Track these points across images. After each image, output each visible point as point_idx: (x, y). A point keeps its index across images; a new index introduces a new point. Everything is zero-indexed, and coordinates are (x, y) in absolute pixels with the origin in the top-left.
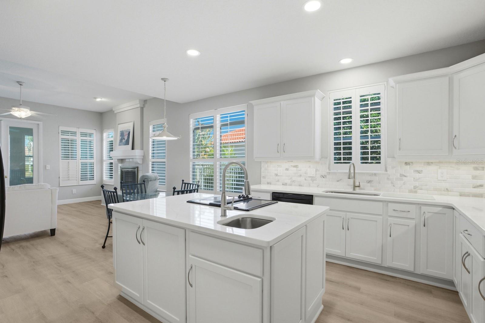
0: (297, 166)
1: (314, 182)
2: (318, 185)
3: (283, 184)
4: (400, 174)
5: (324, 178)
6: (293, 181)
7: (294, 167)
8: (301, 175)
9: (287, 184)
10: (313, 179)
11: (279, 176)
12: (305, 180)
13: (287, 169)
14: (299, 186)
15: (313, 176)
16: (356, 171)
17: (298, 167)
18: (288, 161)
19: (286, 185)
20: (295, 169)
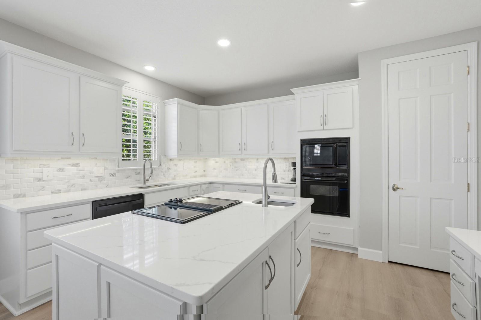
0: (77, 164)
1: (102, 182)
2: (107, 185)
3: (53, 193)
4: (168, 168)
5: (113, 176)
6: (72, 185)
7: (73, 165)
8: (84, 176)
9: (61, 191)
10: (101, 178)
11: (44, 181)
12: (91, 181)
13: (61, 170)
14: (82, 190)
15: (102, 175)
16: (146, 167)
17: (80, 166)
18: (62, 158)
19: (61, 193)
20: (75, 168)
